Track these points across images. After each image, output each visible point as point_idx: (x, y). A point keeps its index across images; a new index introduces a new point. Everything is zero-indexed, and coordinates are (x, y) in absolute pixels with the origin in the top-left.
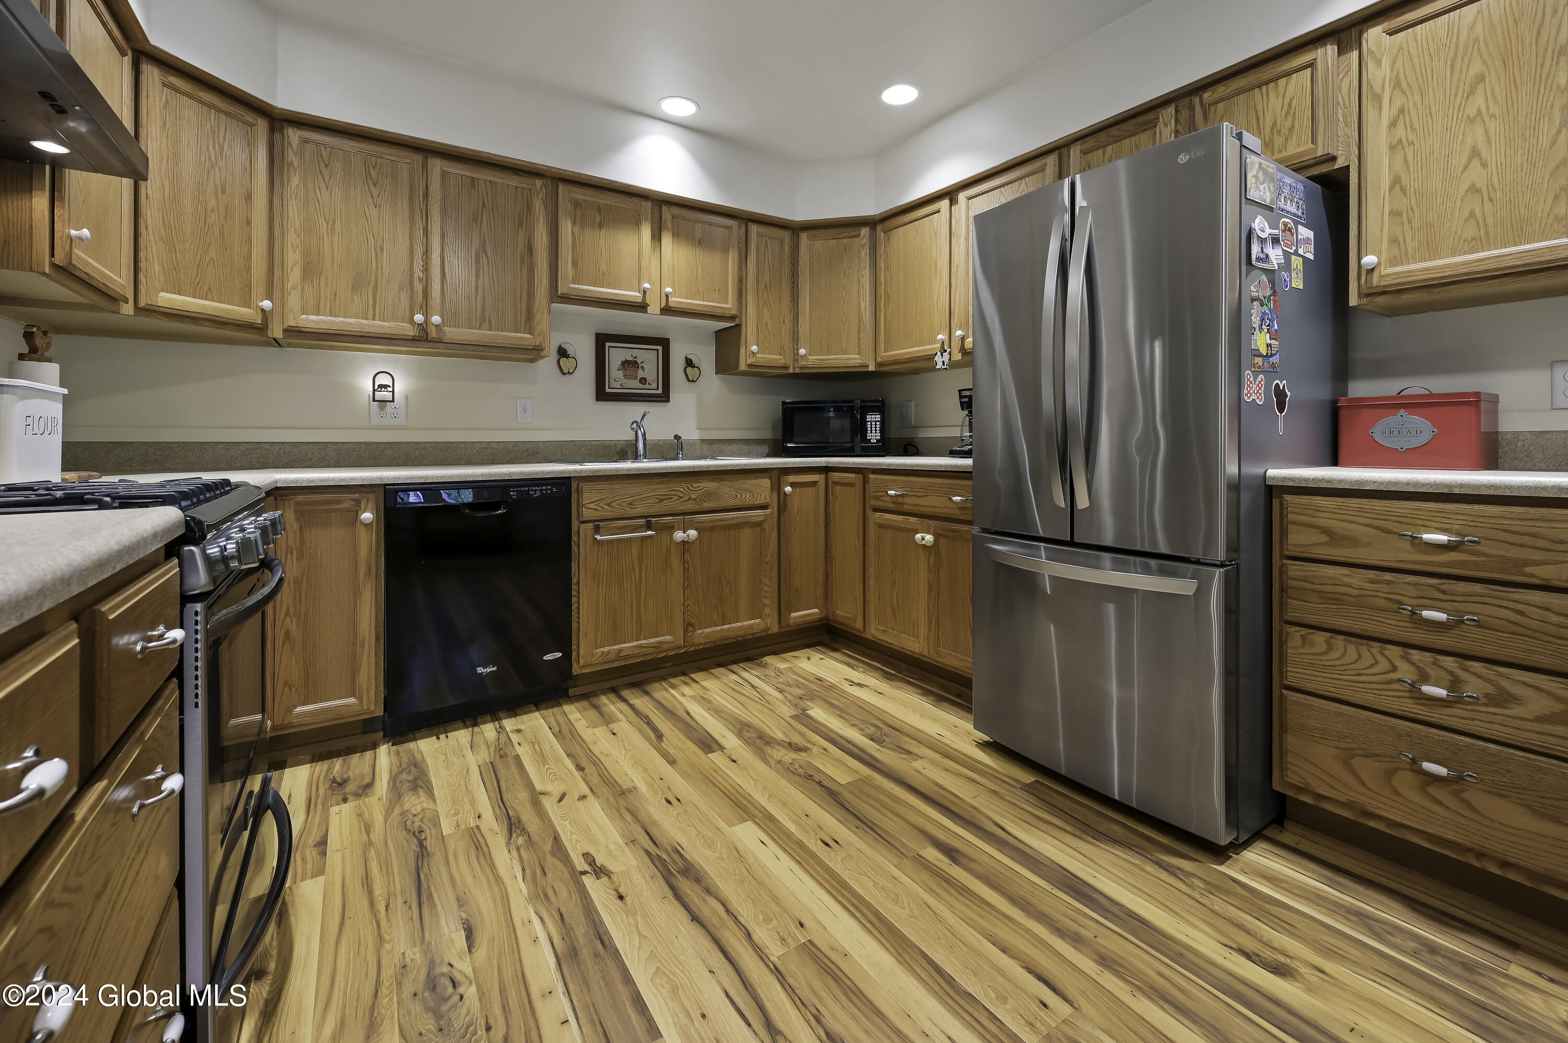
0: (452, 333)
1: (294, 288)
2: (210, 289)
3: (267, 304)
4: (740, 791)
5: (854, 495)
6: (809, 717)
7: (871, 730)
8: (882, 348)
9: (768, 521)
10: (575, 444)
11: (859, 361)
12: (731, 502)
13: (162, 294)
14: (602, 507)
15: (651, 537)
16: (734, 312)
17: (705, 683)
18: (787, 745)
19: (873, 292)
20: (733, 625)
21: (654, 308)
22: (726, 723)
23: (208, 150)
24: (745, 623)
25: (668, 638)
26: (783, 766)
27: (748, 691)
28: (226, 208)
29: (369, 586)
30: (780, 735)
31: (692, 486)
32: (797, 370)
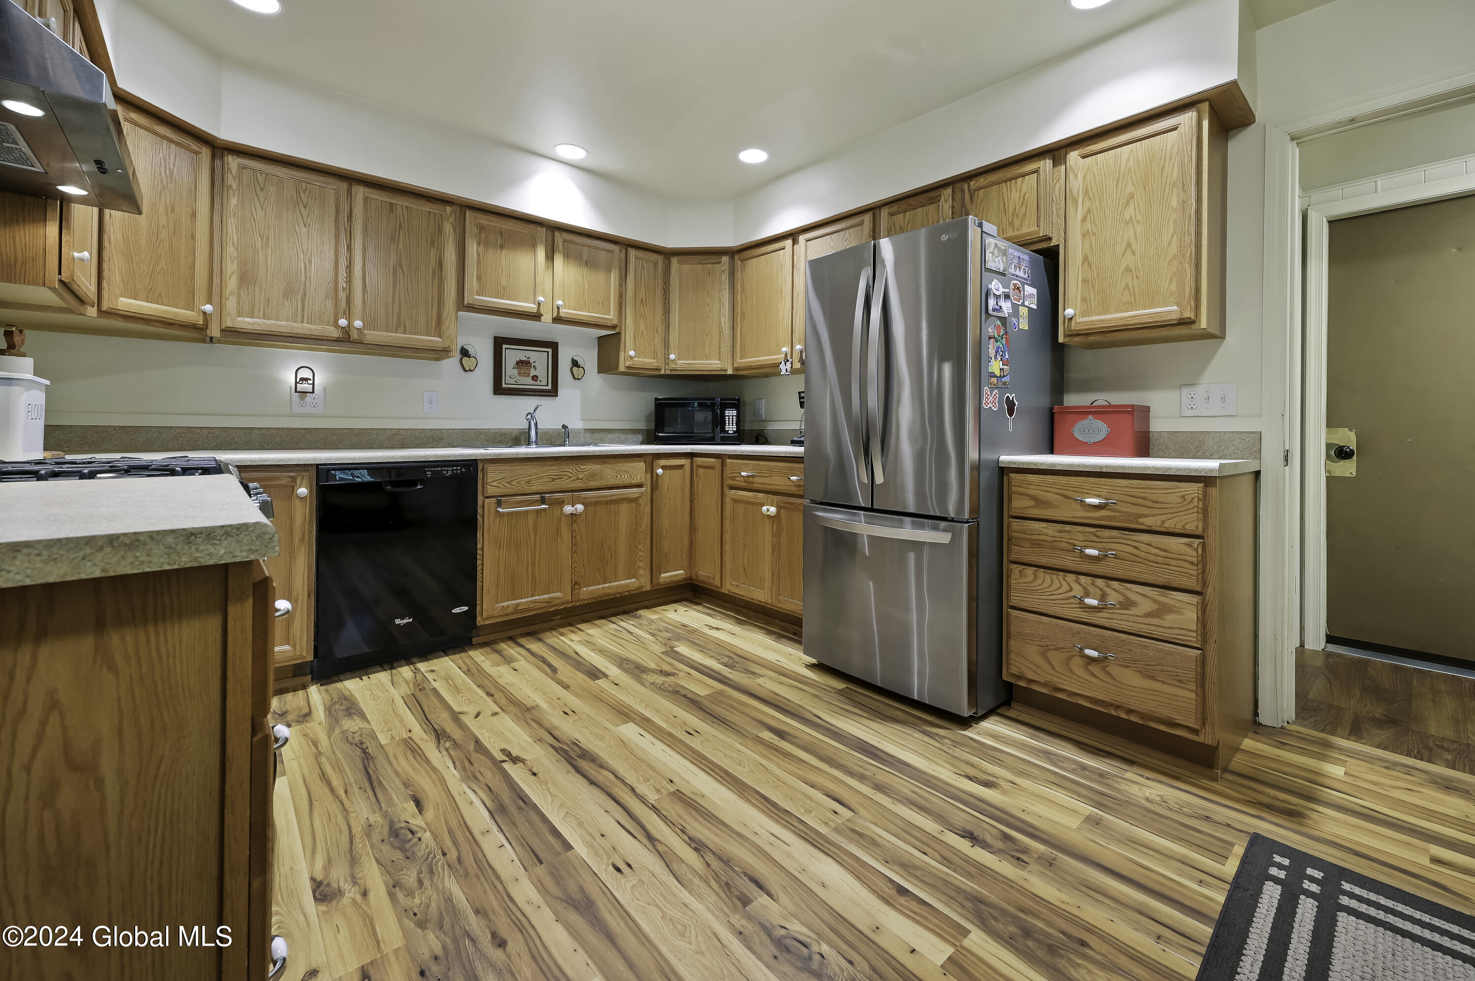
0: (373, 336)
1: (232, 294)
2: (160, 295)
3: (208, 308)
4: (622, 703)
5: (714, 475)
6: (676, 652)
7: (726, 660)
8: (739, 356)
9: (643, 497)
10: (475, 432)
11: (720, 366)
12: (612, 482)
13: (121, 299)
14: (503, 485)
15: (544, 510)
16: (615, 322)
17: (589, 631)
18: (659, 672)
19: (732, 309)
20: (613, 584)
21: (547, 318)
22: (609, 659)
23: (161, 175)
24: (623, 582)
25: (558, 594)
26: (656, 686)
27: (626, 635)
28: (175, 224)
29: (303, 551)
30: (652, 666)
31: (579, 467)
32: (668, 372)
